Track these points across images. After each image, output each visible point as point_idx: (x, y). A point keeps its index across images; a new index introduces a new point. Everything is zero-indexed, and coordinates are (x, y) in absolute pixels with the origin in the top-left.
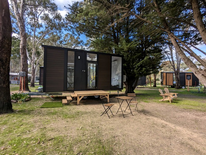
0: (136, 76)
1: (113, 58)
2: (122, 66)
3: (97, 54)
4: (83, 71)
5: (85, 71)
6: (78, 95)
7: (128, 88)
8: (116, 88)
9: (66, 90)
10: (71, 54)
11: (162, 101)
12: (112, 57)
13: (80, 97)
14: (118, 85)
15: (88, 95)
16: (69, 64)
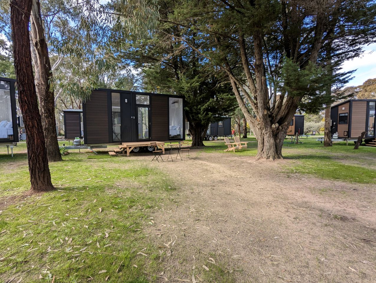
0: (202, 123)
1: (171, 100)
2: (184, 110)
3: (149, 95)
4: (132, 117)
5: (134, 118)
6: (127, 145)
7: (195, 139)
8: (176, 138)
9: (112, 141)
10: (116, 97)
11: (227, 151)
12: (170, 98)
13: (130, 148)
14: (180, 135)
15: (140, 146)
16: (113, 108)
